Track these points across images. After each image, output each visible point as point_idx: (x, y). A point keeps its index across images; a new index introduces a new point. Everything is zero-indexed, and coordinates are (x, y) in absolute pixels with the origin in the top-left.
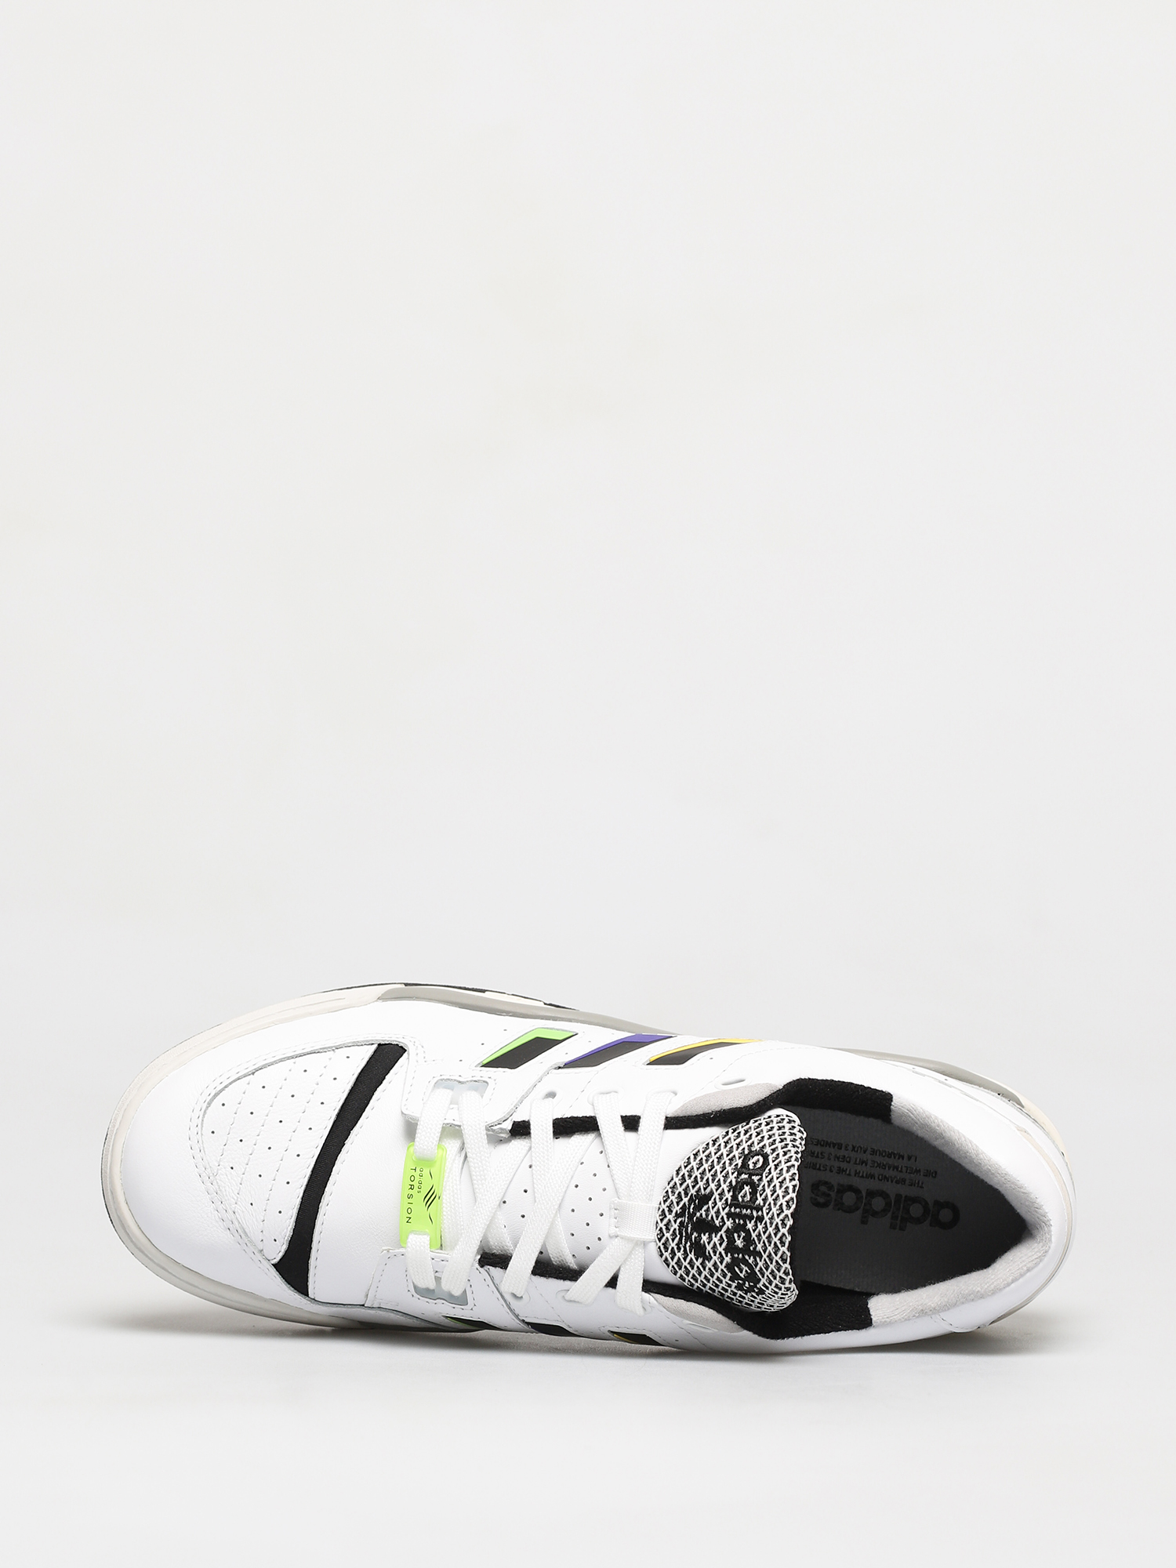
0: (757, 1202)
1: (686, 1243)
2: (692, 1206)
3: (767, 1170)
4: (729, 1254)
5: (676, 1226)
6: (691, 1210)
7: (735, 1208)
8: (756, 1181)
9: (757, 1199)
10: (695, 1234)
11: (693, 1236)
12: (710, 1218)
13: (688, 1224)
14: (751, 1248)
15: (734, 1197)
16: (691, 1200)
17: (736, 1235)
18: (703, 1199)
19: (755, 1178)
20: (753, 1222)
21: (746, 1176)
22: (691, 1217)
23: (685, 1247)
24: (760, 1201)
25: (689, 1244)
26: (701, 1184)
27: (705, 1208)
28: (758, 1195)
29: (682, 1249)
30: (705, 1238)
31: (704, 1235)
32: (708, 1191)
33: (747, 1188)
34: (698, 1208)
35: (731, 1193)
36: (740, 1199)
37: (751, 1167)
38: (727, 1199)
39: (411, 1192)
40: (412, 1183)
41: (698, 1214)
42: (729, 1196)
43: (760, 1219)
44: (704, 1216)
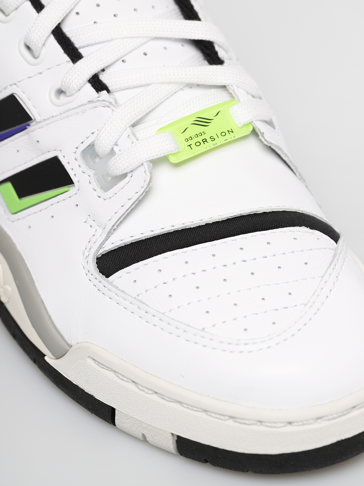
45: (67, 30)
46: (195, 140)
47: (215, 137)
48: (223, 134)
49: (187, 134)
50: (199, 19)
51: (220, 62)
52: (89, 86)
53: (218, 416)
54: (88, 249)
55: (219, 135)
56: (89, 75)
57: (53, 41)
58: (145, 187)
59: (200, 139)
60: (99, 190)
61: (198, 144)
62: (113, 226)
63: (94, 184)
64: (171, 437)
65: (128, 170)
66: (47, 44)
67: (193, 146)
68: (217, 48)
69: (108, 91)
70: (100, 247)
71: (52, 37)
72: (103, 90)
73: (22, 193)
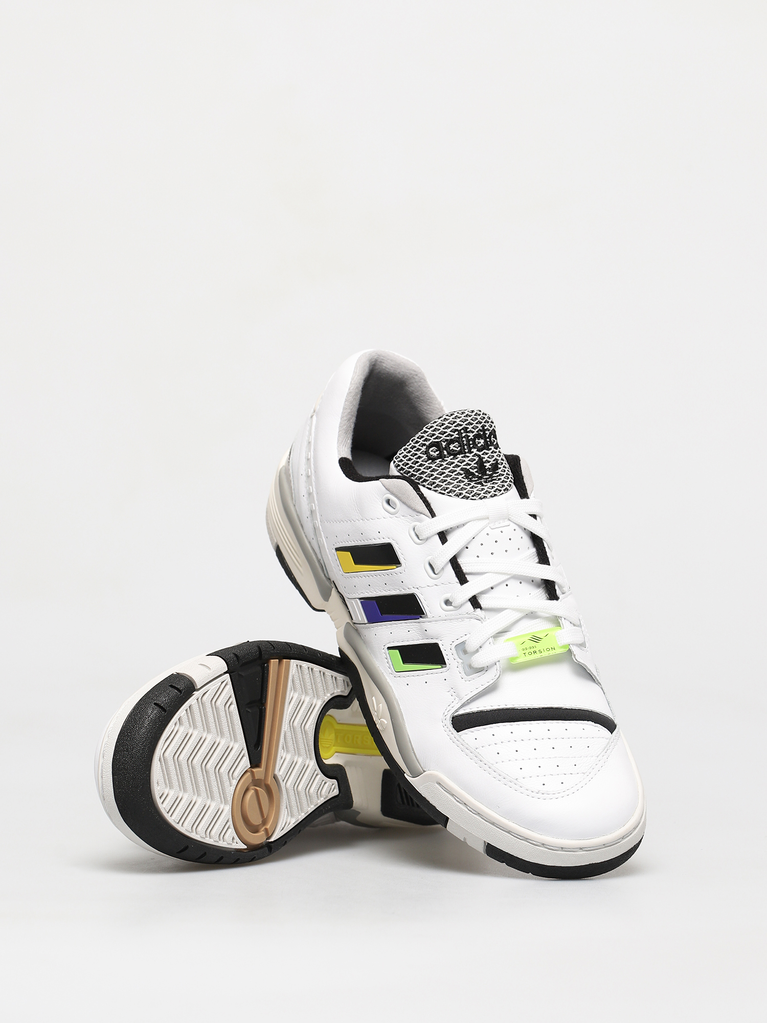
0: (457, 436)
1: (495, 477)
2: (474, 479)
3: (437, 440)
4: (490, 447)
5: (489, 484)
6: (476, 479)
7: (465, 449)
8: (445, 443)
9: (455, 437)
10: (488, 472)
11: (490, 473)
12: (476, 465)
13: (484, 479)
14: (482, 433)
15: (460, 453)
16: (471, 481)
17: (479, 445)
18: (468, 474)
19: (444, 444)
20: (469, 434)
21: (445, 451)
22: (480, 478)
23: (498, 476)
24: (455, 435)
25: (494, 475)
26: (460, 477)
27: (471, 470)
28: (453, 437)
29: (499, 477)
30: (488, 465)
31: (486, 466)
32: (462, 472)
33: (452, 446)
34: (473, 474)
35: (458, 456)
36: (459, 448)
37: (438, 453)
38: (462, 457)
39: (538, 652)
40: (533, 653)
41: (477, 474)
42: (460, 457)
43: (465, 429)
44: (476, 470)
45: (461, 561)
46: (529, 650)
47: (542, 651)
48: (548, 650)
49: (524, 646)
50: (549, 565)
51: (557, 598)
52: (469, 604)
53: (516, 836)
54: (447, 710)
55: (545, 650)
56: (470, 596)
57: (450, 568)
58: (495, 680)
59: (532, 650)
60: (463, 673)
61: (530, 654)
62: (468, 700)
63: (461, 669)
64: (483, 844)
65: (485, 665)
66: (446, 570)
67: (527, 654)
68: (557, 587)
69: (481, 608)
70: (456, 711)
71: (450, 565)
72: (478, 608)
73: (406, 660)
